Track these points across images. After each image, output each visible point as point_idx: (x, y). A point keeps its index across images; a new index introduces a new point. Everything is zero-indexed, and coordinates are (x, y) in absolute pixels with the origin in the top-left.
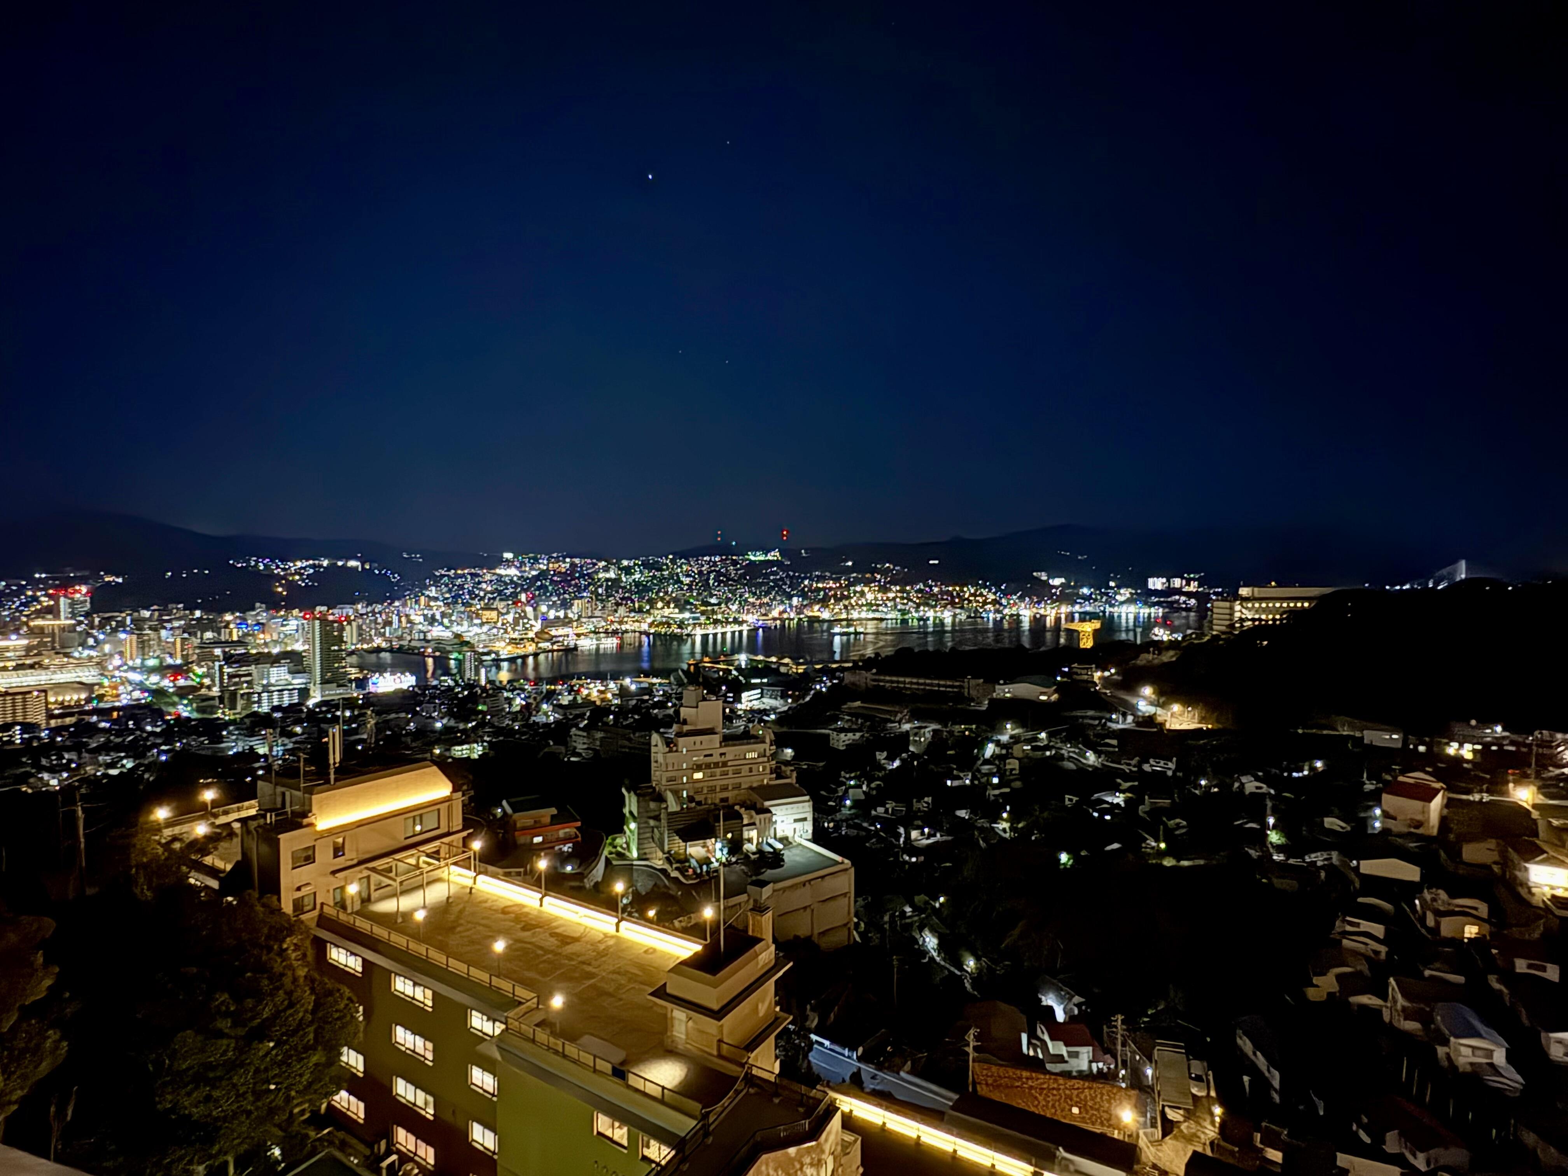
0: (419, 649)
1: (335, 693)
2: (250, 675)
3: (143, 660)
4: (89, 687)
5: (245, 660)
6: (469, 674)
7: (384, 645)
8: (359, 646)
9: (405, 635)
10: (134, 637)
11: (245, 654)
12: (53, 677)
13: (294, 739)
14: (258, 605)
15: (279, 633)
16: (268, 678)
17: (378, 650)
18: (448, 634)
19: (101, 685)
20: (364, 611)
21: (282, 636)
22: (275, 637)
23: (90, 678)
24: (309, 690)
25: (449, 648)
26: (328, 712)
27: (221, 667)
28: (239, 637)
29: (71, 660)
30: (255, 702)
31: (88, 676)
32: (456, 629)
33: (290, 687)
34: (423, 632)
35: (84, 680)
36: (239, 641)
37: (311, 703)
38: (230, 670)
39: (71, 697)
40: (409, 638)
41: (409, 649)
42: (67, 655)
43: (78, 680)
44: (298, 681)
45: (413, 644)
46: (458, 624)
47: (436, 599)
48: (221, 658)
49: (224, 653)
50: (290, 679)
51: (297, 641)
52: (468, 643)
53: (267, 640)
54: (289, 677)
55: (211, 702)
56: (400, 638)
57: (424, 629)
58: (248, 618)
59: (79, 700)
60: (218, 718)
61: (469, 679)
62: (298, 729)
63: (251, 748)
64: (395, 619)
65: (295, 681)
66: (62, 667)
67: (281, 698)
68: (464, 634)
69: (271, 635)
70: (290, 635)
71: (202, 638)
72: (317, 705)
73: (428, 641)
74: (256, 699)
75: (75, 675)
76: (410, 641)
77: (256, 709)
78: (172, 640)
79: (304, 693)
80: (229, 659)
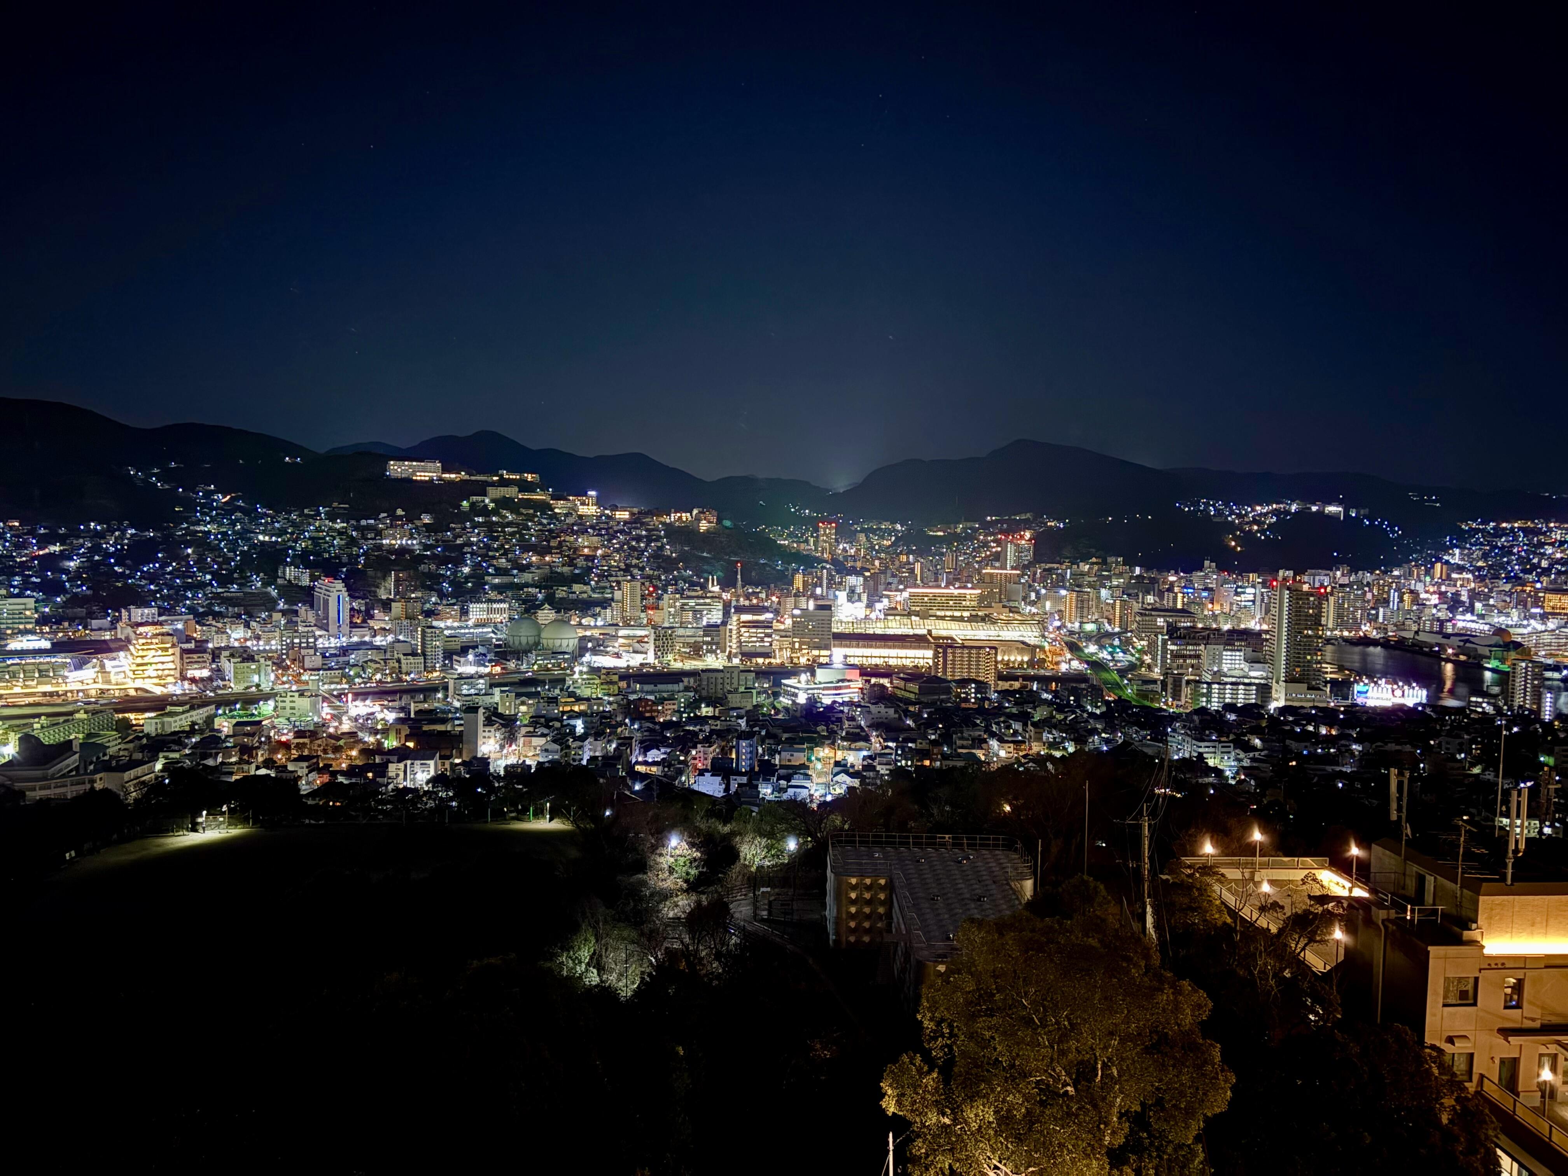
0: (1431, 646)
1: (1306, 699)
2: (1198, 657)
3: (1081, 623)
4: (1031, 649)
5: (1191, 636)
6: (1521, 699)
7: (1374, 634)
8: (1337, 633)
9: (1408, 622)
10: (1074, 595)
11: (1191, 627)
12: (1001, 633)
13: (1251, 755)
14: (1207, 563)
15: (1231, 604)
16: (1220, 663)
17: (1366, 641)
18: (1481, 627)
19: (1042, 648)
20: (1345, 581)
21: (1235, 607)
22: (1227, 609)
23: (1033, 639)
24: (1271, 688)
25: (1485, 651)
26: (1296, 723)
27: (1164, 643)
28: (1183, 604)
29: (1017, 617)
30: (1203, 695)
31: (1031, 635)
32: (1500, 620)
33: (1246, 681)
34: (1438, 620)
35: (1027, 640)
36: (1183, 611)
37: (1273, 706)
38: (1174, 648)
39: (1016, 658)
40: (1415, 628)
41: (1413, 645)
42: (1012, 610)
43: (1021, 639)
44: (1257, 674)
45: (1422, 637)
46: (1500, 612)
47: (1461, 569)
48: (1165, 630)
49: (1169, 625)
50: (1247, 670)
51: (1253, 617)
52: (1517, 645)
53: (1217, 612)
54: (1245, 666)
55: (1150, 687)
56: (1401, 626)
57: (1442, 615)
58: (1194, 579)
59: (1022, 662)
60: (1161, 710)
61: (1520, 707)
62: (1257, 742)
63: (1200, 755)
64: (1394, 596)
65: (1253, 674)
66: (1008, 622)
67: (1235, 694)
68: (1511, 630)
69: (1222, 605)
70: (1245, 607)
71: (1143, 603)
72: (1283, 710)
73: (1447, 636)
74: (1205, 691)
75: (1019, 633)
76: (1417, 633)
77: (1204, 704)
78: (1112, 602)
79: (1264, 690)
80: (1173, 632)
